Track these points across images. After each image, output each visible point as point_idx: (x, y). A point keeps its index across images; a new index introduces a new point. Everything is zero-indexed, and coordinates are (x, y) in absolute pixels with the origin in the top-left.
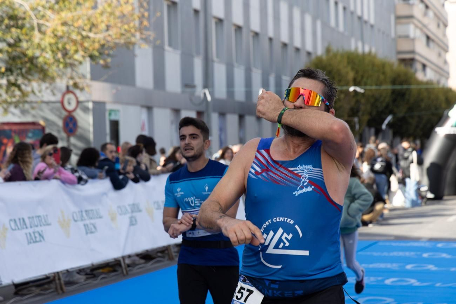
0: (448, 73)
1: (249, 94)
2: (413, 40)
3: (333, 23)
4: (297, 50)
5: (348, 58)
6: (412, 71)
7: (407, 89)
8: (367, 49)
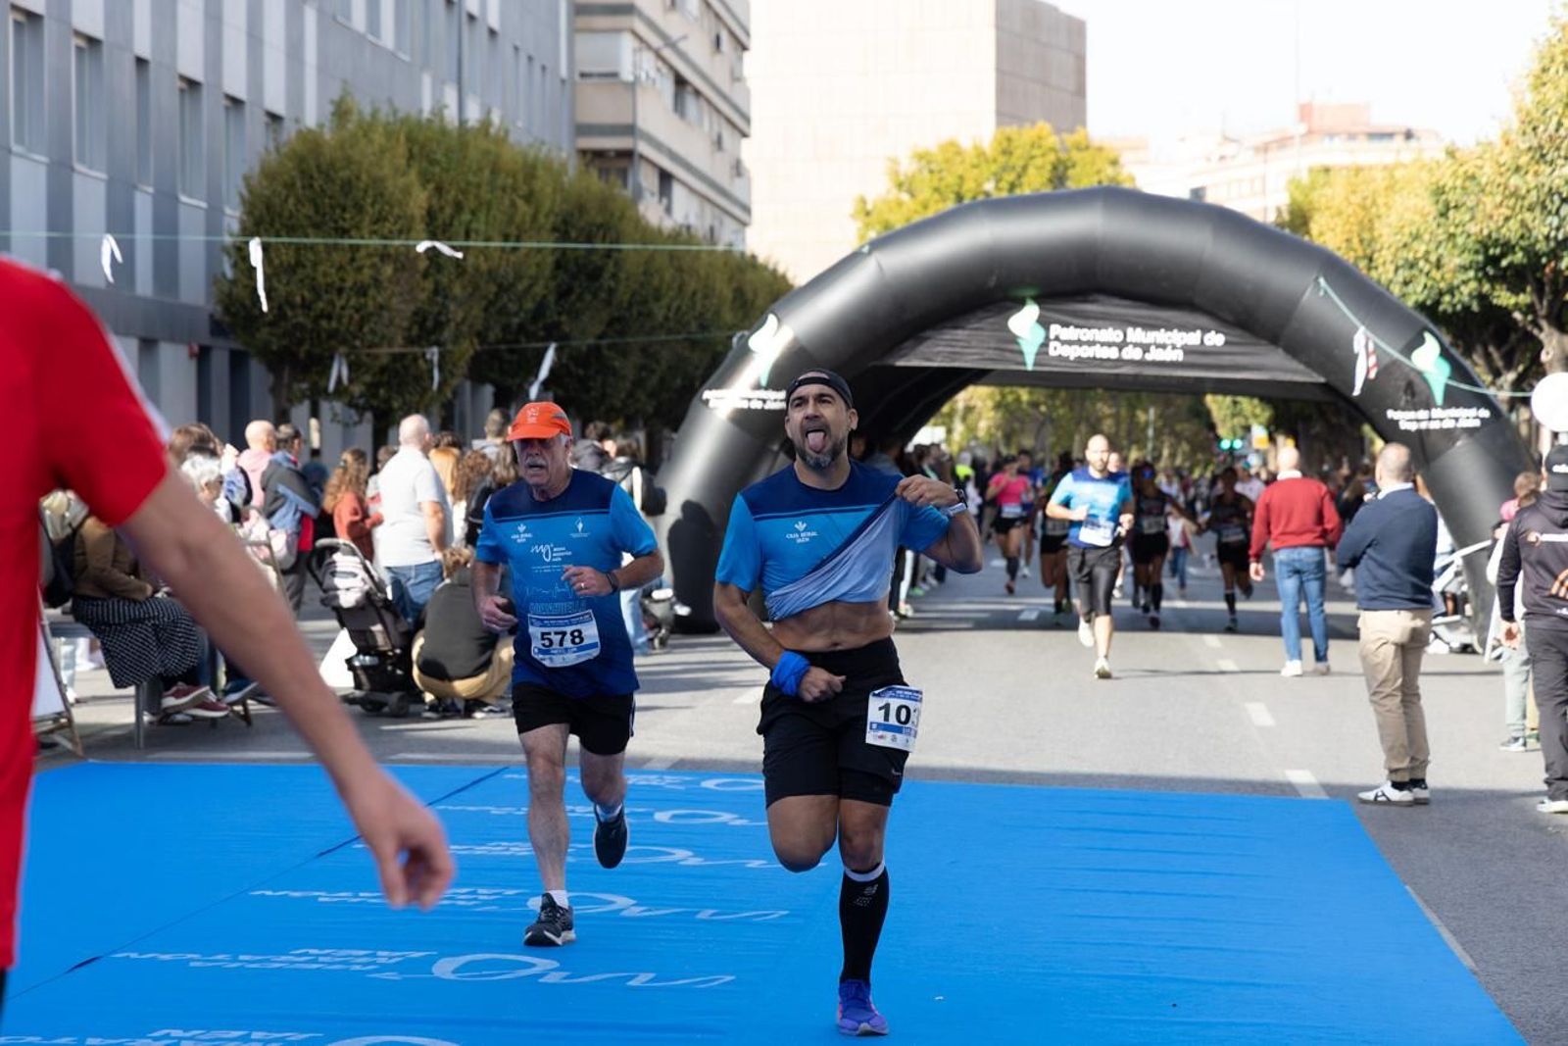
0: (747, 209)
1: (60, 249)
2: (632, 87)
3: (359, 21)
4: (236, 102)
5: (410, 139)
6: (628, 193)
7: (608, 253)
8: (473, 114)
